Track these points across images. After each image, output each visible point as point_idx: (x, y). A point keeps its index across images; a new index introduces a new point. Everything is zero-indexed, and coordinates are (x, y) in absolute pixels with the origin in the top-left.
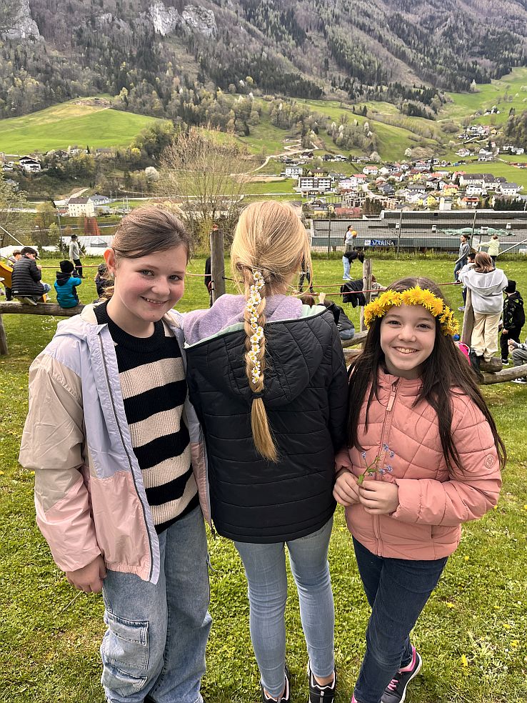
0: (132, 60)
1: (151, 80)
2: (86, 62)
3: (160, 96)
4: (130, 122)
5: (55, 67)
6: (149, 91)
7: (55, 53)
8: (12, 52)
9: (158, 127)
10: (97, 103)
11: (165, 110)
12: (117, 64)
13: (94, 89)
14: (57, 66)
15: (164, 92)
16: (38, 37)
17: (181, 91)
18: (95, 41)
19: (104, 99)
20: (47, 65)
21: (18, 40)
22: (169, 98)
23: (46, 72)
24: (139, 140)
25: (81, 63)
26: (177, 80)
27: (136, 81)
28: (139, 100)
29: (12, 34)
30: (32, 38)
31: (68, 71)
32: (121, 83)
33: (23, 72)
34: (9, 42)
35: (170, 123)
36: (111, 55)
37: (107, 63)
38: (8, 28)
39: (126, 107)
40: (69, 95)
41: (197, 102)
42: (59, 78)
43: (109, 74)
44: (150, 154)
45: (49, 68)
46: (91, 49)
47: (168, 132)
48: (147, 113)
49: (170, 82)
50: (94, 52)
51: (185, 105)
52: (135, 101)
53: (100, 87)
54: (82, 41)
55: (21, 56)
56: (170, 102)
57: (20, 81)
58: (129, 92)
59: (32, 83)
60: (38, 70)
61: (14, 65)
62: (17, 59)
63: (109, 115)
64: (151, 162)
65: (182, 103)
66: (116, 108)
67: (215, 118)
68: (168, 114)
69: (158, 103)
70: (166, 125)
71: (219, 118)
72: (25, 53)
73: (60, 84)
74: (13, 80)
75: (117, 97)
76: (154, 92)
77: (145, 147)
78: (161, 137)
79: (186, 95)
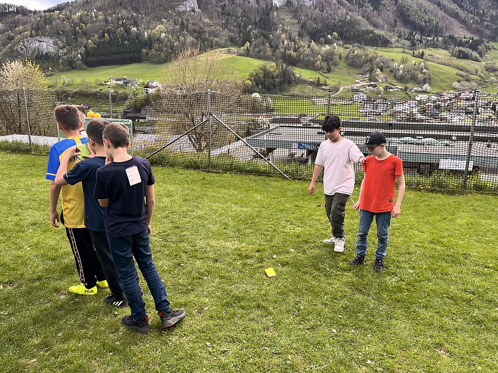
0: (255, 24)
1: (266, 37)
2: (225, 26)
3: (271, 46)
4: (249, 63)
5: (205, 29)
6: (263, 44)
7: (207, 20)
8: (180, 20)
9: (265, 67)
10: (229, 52)
11: (273, 56)
12: (246, 26)
13: (229, 43)
14: (207, 29)
15: (273, 43)
16: (197, 10)
17: (286, 43)
18: (233, 12)
19: (234, 49)
20: (201, 28)
21: (185, 12)
22: (277, 47)
23: (199, 32)
24: (251, 75)
25: (222, 27)
26: (284, 36)
27: (256, 37)
28: (257, 49)
29: (181, 8)
30: (193, 11)
31: (213, 32)
32: (247, 38)
33: (185, 32)
34: (179, 14)
35: (274, 64)
36: (242, 21)
37: (239, 26)
38: (179, 4)
39: (247, 54)
40: (212, 47)
41: (295, 51)
42: (208, 36)
43: (239, 34)
44: (257, 85)
45: (202, 30)
46: (230, 17)
47: (272, 70)
48: (260, 58)
49: (279, 37)
50: (231, 20)
51: (288, 52)
52: (254, 50)
53: (233, 42)
54: (225, 13)
55: (185, 22)
56: (277, 51)
57: (183, 38)
58: (250, 44)
59: (190, 39)
60: (194, 31)
61: (180, 28)
62: (182, 24)
63: (236, 60)
64: (258, 90)
65: (285, 51)
66: (240, 55)
67: (307, 61)
68: (274, 59)
69: (269, 51)
70: (271, 66)
71: (310, 61)
72: (188, 20)
73: (207, 40)
74: (179, 37)
75: (242, 48)
76: (267, 44)
77: (255, 80)
78: (267, 73)
79: (288, 46)
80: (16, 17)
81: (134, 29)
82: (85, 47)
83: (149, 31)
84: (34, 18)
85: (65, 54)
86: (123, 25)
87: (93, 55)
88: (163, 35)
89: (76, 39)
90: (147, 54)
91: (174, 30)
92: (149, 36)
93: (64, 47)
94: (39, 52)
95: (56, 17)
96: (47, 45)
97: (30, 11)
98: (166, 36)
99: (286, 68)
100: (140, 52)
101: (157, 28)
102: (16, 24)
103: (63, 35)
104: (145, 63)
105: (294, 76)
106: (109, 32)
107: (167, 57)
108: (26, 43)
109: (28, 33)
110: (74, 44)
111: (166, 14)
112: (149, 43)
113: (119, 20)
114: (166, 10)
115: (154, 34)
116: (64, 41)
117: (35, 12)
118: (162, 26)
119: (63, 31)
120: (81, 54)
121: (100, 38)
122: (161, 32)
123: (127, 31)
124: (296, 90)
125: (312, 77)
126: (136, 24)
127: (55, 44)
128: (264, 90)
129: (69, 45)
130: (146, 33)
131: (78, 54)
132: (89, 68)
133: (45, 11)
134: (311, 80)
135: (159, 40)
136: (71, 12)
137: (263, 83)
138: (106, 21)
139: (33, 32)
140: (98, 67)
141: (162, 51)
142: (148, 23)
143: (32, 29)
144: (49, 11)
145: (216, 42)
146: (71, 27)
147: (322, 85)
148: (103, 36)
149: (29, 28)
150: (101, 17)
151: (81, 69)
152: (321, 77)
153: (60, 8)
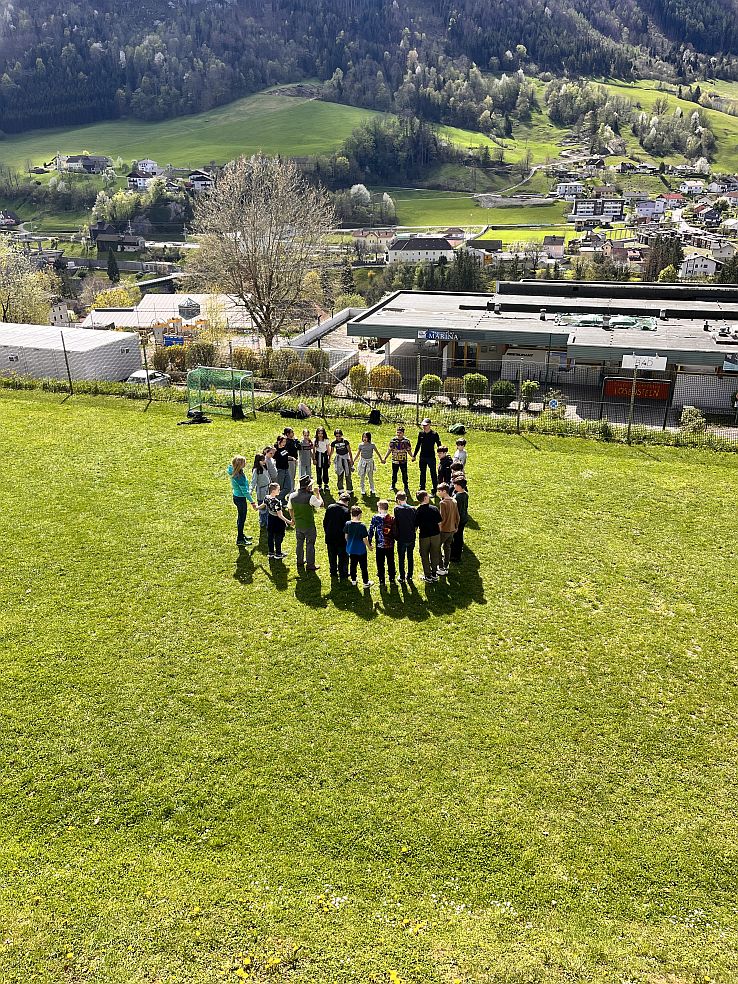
1: (377, 57)
2: (290, 33)
3: (388, 78)
4: (342, 118)
5: (247, 42)
6: (372, 73)
7: (250, 22)
8: (193, 22)
9: (376, 126)
10: (300, 93)
11: (393, 99)
12: (333, 34)
13: (299, 72)
14: (251, 41)
15: (393, 72)
17: (418, 69)
18: (305, 2)
19: (310, 84)
20: (237, 40)
22: (400, 80)
23: (235, 49)
24: (350, 145)
25: (283, 34)
26: (414, 53)
27: (357, 57)
28: (357, 86)
31: (265, 46)
32: (337, 61)
33: (205, 49)
35: (394, 119)
36: (325, 22)
37: (319, 33)
39: (340, 97)
40: (264, 82)
41: (439, 87)
42: (253, 57)
43: (321, 49)
44: (362, 165)
45: (240, 44)
46: (300, 13)
47: (390, 132)
48: (366, 105)
49: (404, 55)
50: (302, 18)
51: (423, 91)
52: (352, 87)
53: (307, 69)
54: (288, 4)
55: (204, 27)
56: (401, 88)
57: (201, 63)
58: (345, 74)
59: (217, 64)
60: (225, 47)
61: (194, 40)
62: (199, 31)
63: (316, 109)
64: (363, 177)
65: (418, 89)
67: (462, 109)
68: (396, 106)
69: (384, 90)
70: (390, 124)
71: (470, 109)
72: (210, 23)
73: (253, 65)
74: (192, 61)
75: (327, 83)
76: (380, 73)
77: (356, 155)
78: (380, 140)
79: (425, 76)
81: (97, 45)
83: (129, 49)
86: (73, 37)
87: (15, 107)
88: (159, 56)
90: (128, 99)
91: (182, 44)
92: (130, 60)
98: (165, 60)
99: (420, 128)
100: (112, 96)
101: (146, 43)
104: (125, 119)
105: (436, 145)
106: (43, 54)
107: (170, 105)
111: (161, 9)
112: (130, 76)
113: (64, 26)
115: (139, 54)
118: (156, 37)
121: (26, 68)
122: (155, 51)
123: (83, 50)
124: (444, 175)
125: (474, 145)
128: (375, 177)
130: (122, 54)
134: (471, 153)
135: (152, 69)
137: (373, 162)
138: (38, 30)
141: (159, 93)
142: (127, 31)
145: (273, 71)
147: (494, 164)
148: (33, 64)
150: (24, 22)
152: (492, 145)
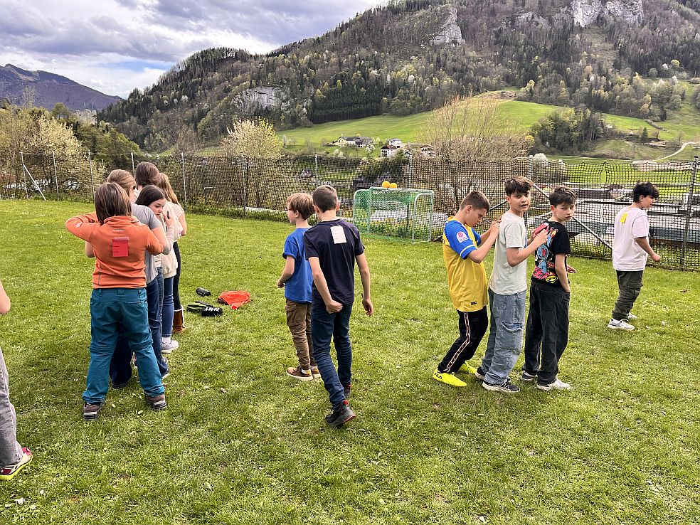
0: (545, 53)
1: (561, 71)
2: (499, 60)
3: (568, 85)
4: (531, 111)
5: (470, 66)
6: (556, 82)
7: (472, 54)
8: (435, 56)
9: (556, 115)
10: (503, 96)
11: (571, 98)
12: (530, 58)
13: (503, 84)
14: (472, 66)
15: (572, 80)
16: (460, 40)
17: (592, 78)
18: (512, 39)
19: (510, 92)
20: (464, 65)
21: (442, 45)
22: (578, 85)
23: (461, 71)
24: (535, 128)
25: (494, 61)
26: (589, 68)
27: (545, 72)
28: (545, 90)
29: (438, 40)
30: (455, 42)
31: (481, 69)
32: (531, 75)
33: (441, 72)
34: (435, 48)
35: (571, 111)
36: (525, 51)
37: (520, 59)
38: (436, 35)
39: (531, 97)
40: (478, 90)
41: (607, 89)
42: (472, 75)
43: (520, 69)
44: (543, 142)
45: (465, 67)
46: (507, 47)
47: (567, 119)
48: (547, 101)
49: (582, 70)
50: (508, 50)
51: (594, 92)
52: (540, 91)
53: (509, 81)
54: (500, 41)
55: (442, 58)
56: (577, 91)
57: (438, 80)
58: (536, 83)
59: (448, 81)
60: (454, 70)
61: (434, 66)
62: (438, 61)
63: (512, 106)
64: (543, 148)
65: (590, 91)
66: (520, 99)
67: (626, 104)
68: (572, 102)
69: (564, 92)
70: (567, 114)
71: (631, 103)
72: (446, 56)
73: (472, 81)
74: (432, 79)
75: (522, 89)
76: (562, 82)
77: (540, 134)
78: (559, 125)
79: (596, 82)
80: (235, 65)
81: (374, 72)
82: (312, 98)
83: (393, 73)
84: (255, 65)
85: (289, 108)
86: (361, 68)
87: (321, 109)
88: (411, 77)
89: (302, 88)
90: (389, 103)
91: (426, 70)
92: (393, 80)
93: (287, 99)
94: (258, 107)
95: (280, 62)
96: (268, 98)
97: (251, 56)
98: (415, 79)
99: (591, 115)
100: (379, 102)
101: (404, 69)
102: (234, 72)
103: (287, 84)
104: (385, 115)
105: (603, 127)
106: (342, 78)
107: (414, 107)
108: (244, 96)
109: (247, 83)
110: (299, 95)
111: (416, 49)
112: (392, 90)
113: (356, 61)
114: (417, 44)
115: (399, 76)
116: (289, 92)
117: (256, 57)
118: (411, 66)
119: (288, 80)
120: (306, 107)
121: (330, 86)
122: (409, 74)
123: (365, 75)
124: (606, 148)
125: (634, 127)
126: (377, 66)
127: (278, 96)
128: (553, 149)
129: (294, 97)
130: (388, 77)
131: (303, 107)
132: (315, 125)
133: (268, 56)
134: (632, 133)
135: (405, 85)
136: (298, 55)
137: (553, 140)
138: (340, 64)
139: (253, 82)
140: (326, 123)
141: (408, 99)
142: (393, 62)
143: (252, 78)
144: (273, 55)
145: (485, 83)
146: (297, 74)
147: (650, 140)
148: (335, 84)
149: (249, 77)
150: (333, 60)
151: (306, 126)
152: (649, 127)
153: (285, 51)
